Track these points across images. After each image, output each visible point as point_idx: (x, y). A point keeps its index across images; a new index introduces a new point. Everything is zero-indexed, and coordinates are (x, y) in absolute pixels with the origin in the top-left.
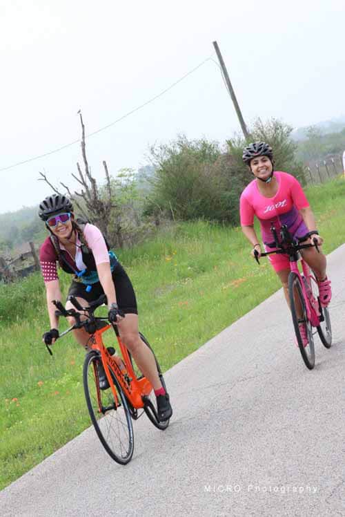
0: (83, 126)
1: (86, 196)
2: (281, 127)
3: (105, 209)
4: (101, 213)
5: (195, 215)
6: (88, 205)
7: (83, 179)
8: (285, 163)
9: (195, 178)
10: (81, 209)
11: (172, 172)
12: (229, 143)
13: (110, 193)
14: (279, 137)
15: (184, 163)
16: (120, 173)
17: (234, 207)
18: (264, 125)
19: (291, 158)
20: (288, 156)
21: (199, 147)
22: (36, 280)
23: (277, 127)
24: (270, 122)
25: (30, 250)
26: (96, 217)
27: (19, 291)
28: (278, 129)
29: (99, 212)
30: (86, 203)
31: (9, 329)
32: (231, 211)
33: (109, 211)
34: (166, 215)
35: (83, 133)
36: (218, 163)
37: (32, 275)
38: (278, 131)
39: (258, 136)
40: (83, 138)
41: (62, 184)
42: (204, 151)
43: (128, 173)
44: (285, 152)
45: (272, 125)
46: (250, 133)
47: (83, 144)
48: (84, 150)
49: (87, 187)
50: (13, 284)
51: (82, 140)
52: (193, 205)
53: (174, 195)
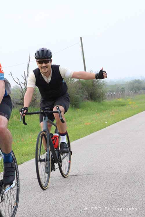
0: (30, 58)
1: (25, 85)
7: (25, 78)
8: (99, 89)
17: (78, 101)
19: (101, 88)
20: (100, 87)
30: (24, 87)
32: (76, 103)
35: (29, 60)
40: (29, 62)
41: (17, 78)
44: (100, 85)
47: (28, 65)
48: (28, 67)
49: (26, 81)
51: (28, 63)
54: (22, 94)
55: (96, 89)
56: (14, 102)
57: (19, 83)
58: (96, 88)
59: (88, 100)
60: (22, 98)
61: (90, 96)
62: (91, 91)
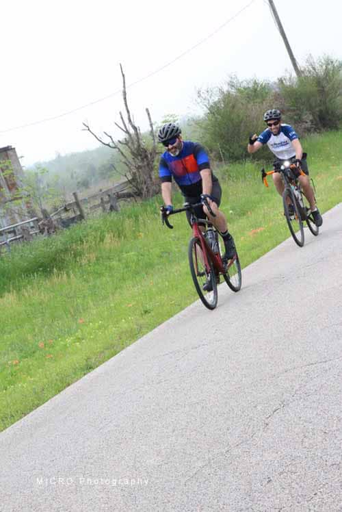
0: (123, 75)
1: (130, 144)
2: (332, 62)
3: (149, 156)
4: (145, 160)
5: (244, 155)
6: (133, 153)
7: (125, 127)
8: (338, 98)
9: (243, 119)
10: (125, 157)
11: (220, 115)
12: (281, 81)
13: (154, 139)
14: (331, 72)
15: (231, 105)
16: (164, 119)
18: (315, 61)
21: (250, 86)
22: (77, 232)
23: (329, 62)
24: (321, 58)
25: (74, 201)
26: (140, 164)
27: (59, 243)
28: (329, 64)
29: (142, 159)
30: (130, 150)
31: (47, 281)
33: (153, 158)
34: (215, 156)
35: (124, 83)
36: (266, 103)
37: (74, 226)
38: (329, 67)
39: (310, 72)
40: (124, 86)
41: (105, 133)
42: (255, 90)
43: (171, 118)
44: (337, 87)
45: (323, 61)
46: (302, 69)
47: (125, 94)
48: (125, 98)
49: (130, 135)
50: (54, 236)
51: (123, 89)
52: (240, 146)
53: (221, 136)
54: (126, 168)
55: (330, 100)
56: (109, 196)
57: (111, 144)
58: (330, 96)
59: (316, 133)
60: (130, 178)
61: (320, 120)
62: (317, 109)
